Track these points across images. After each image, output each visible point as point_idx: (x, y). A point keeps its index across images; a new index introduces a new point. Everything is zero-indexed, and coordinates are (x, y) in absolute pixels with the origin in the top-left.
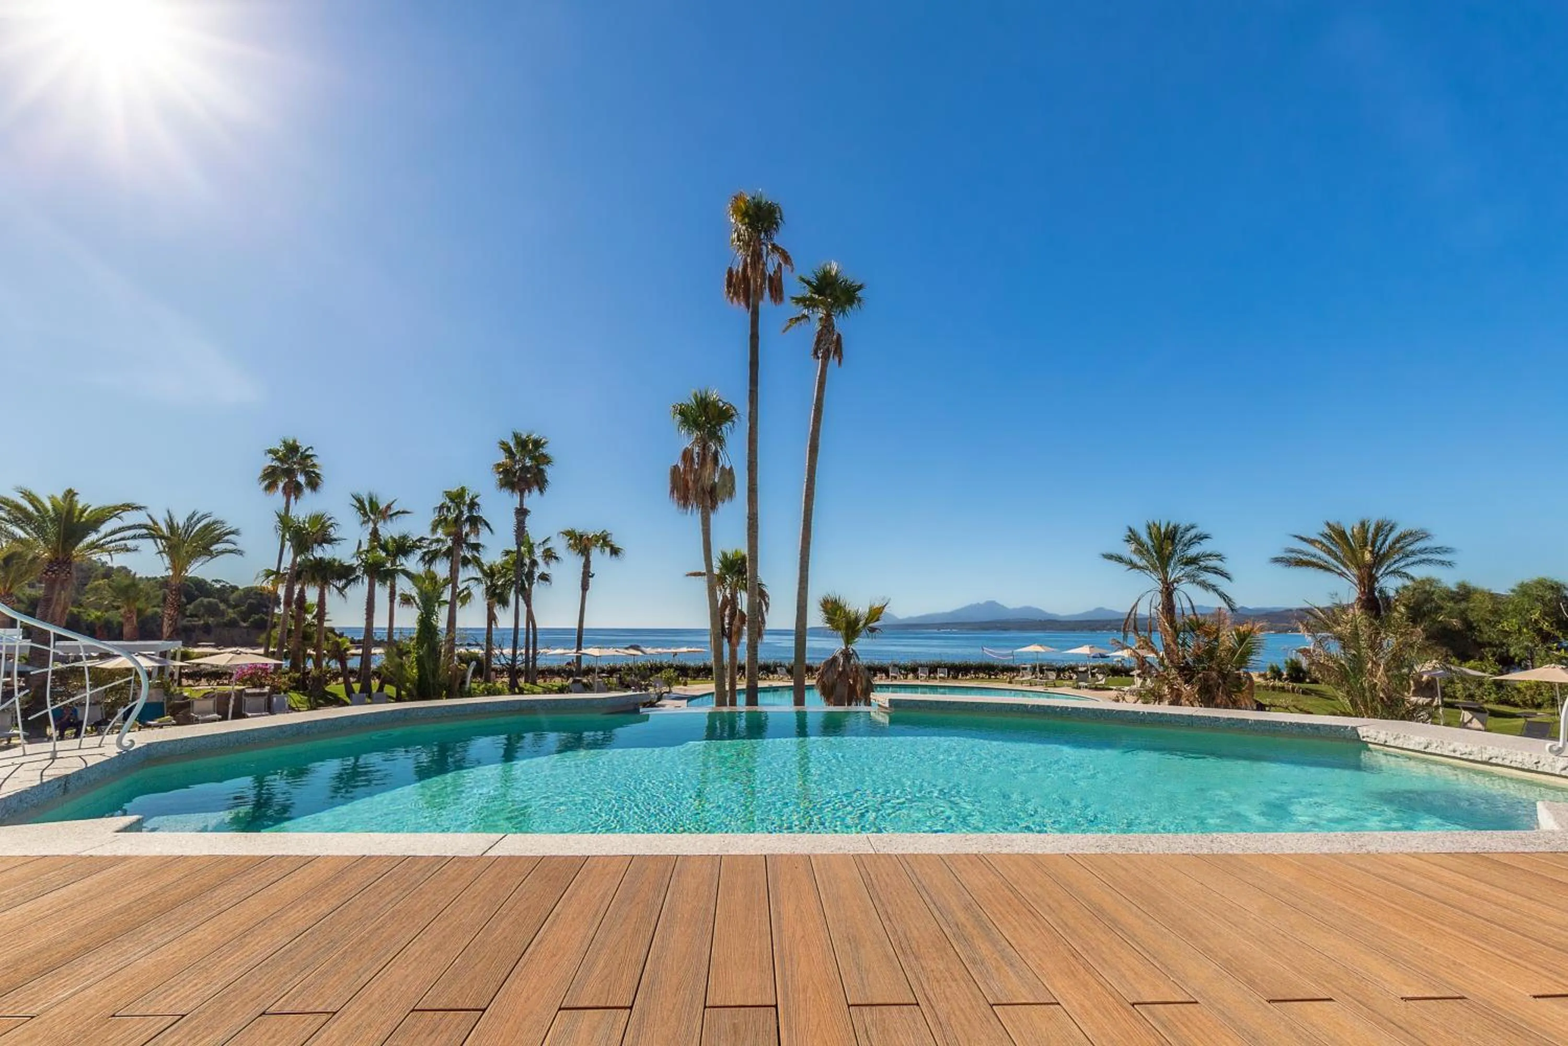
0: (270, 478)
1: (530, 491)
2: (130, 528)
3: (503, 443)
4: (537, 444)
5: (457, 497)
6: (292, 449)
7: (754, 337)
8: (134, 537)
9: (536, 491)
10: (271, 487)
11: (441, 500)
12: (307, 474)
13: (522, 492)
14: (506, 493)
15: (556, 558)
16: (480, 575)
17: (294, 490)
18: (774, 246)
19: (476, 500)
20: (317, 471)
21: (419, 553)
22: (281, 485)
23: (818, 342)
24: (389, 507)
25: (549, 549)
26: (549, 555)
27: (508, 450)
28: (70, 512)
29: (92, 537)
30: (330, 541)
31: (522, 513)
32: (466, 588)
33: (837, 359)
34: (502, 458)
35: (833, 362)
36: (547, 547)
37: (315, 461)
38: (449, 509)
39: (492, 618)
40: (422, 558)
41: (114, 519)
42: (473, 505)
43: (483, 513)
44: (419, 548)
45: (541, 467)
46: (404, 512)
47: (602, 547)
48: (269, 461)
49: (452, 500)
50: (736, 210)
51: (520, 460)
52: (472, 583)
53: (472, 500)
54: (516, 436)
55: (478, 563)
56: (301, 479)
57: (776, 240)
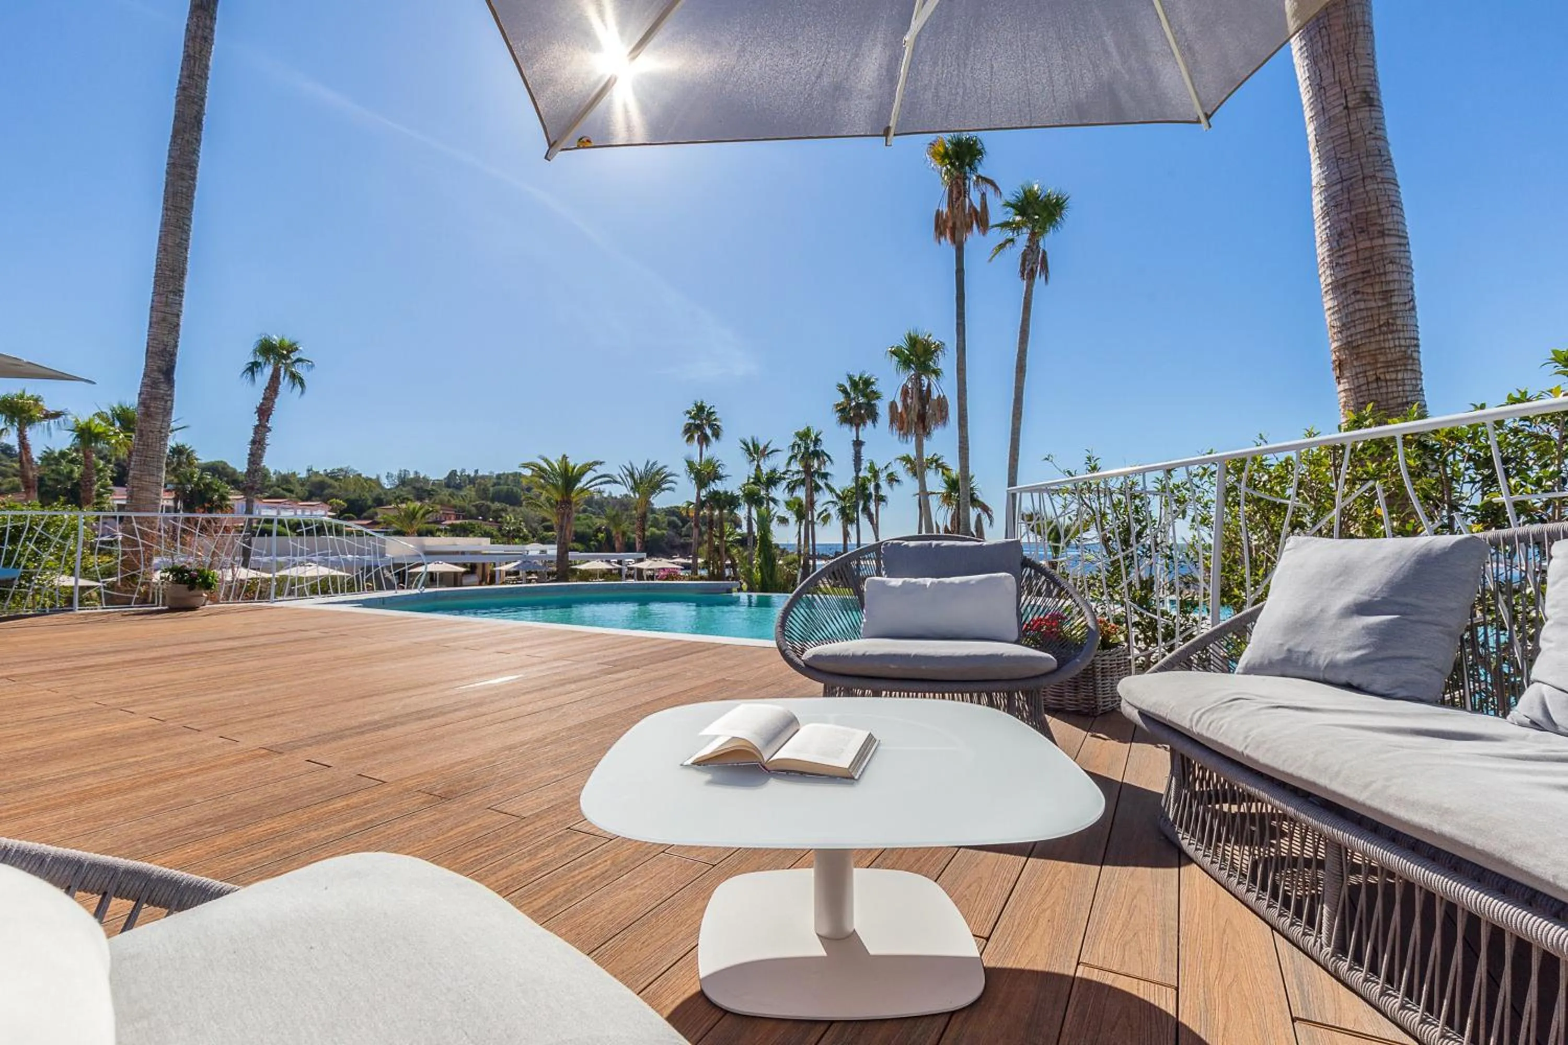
0: (689, 431)
1: (865, 425)
2: (599, 477)
3: (841, 386)
4: (867, 383)
5: (804, 435)
6: (701, 409)
7: (960, 272)
8: (601, 483)
9: (869, 423)
10: (690, 438)
11: (793, 440)
12: (711, 426)
13: (858, 426)
14: (846, 428)
15: (898, 481)
16: (835, 499)
17: (704, 439)
18: (978, 177)
19: (819, 437)
20: (718, 423)
21: (784, 483)
22: (696, 436)
23: (1023, 264)
24: (766, 447)
25: (892, 473)
26: (892, 479)
27: (845, 391)
28: (566, 469)
29: (579, 485)
30: (720, 477)
31: (858, 444)
32: (826, 510)
33: (1043, 278)
34: (841, 398)
35: (1039, 280)
36: (889, 472)
37: (717, 416)
38: (799, 446)
39: (846, 535)
40: (788, 486)
41: (590, 472)
42: (817, 441)
43: (824, 447)
44: (784, 479)
45: (873, 402)
46: (777, 451)
47: (936, 468)
48: (686, 420)
49: (801, 439)
50: (934, 154)
51: (854, 399)
52: (831, 505)
53: (816, 437)
54: (850, 378)
55: (832, 490)
56: (709, 432)
57: (981, 171)
